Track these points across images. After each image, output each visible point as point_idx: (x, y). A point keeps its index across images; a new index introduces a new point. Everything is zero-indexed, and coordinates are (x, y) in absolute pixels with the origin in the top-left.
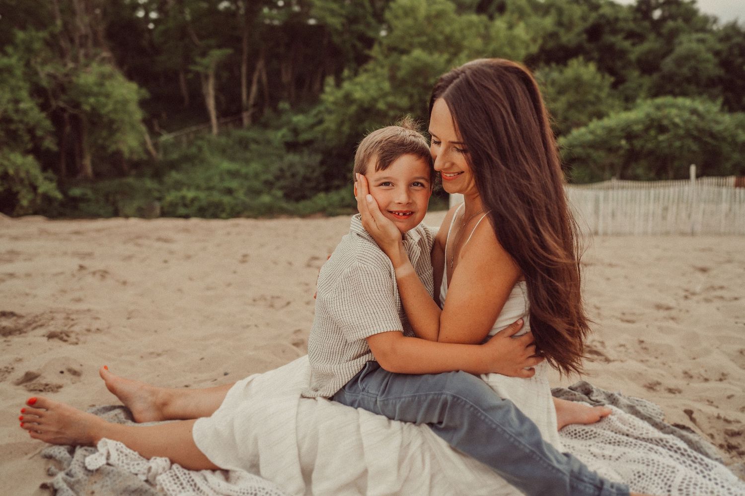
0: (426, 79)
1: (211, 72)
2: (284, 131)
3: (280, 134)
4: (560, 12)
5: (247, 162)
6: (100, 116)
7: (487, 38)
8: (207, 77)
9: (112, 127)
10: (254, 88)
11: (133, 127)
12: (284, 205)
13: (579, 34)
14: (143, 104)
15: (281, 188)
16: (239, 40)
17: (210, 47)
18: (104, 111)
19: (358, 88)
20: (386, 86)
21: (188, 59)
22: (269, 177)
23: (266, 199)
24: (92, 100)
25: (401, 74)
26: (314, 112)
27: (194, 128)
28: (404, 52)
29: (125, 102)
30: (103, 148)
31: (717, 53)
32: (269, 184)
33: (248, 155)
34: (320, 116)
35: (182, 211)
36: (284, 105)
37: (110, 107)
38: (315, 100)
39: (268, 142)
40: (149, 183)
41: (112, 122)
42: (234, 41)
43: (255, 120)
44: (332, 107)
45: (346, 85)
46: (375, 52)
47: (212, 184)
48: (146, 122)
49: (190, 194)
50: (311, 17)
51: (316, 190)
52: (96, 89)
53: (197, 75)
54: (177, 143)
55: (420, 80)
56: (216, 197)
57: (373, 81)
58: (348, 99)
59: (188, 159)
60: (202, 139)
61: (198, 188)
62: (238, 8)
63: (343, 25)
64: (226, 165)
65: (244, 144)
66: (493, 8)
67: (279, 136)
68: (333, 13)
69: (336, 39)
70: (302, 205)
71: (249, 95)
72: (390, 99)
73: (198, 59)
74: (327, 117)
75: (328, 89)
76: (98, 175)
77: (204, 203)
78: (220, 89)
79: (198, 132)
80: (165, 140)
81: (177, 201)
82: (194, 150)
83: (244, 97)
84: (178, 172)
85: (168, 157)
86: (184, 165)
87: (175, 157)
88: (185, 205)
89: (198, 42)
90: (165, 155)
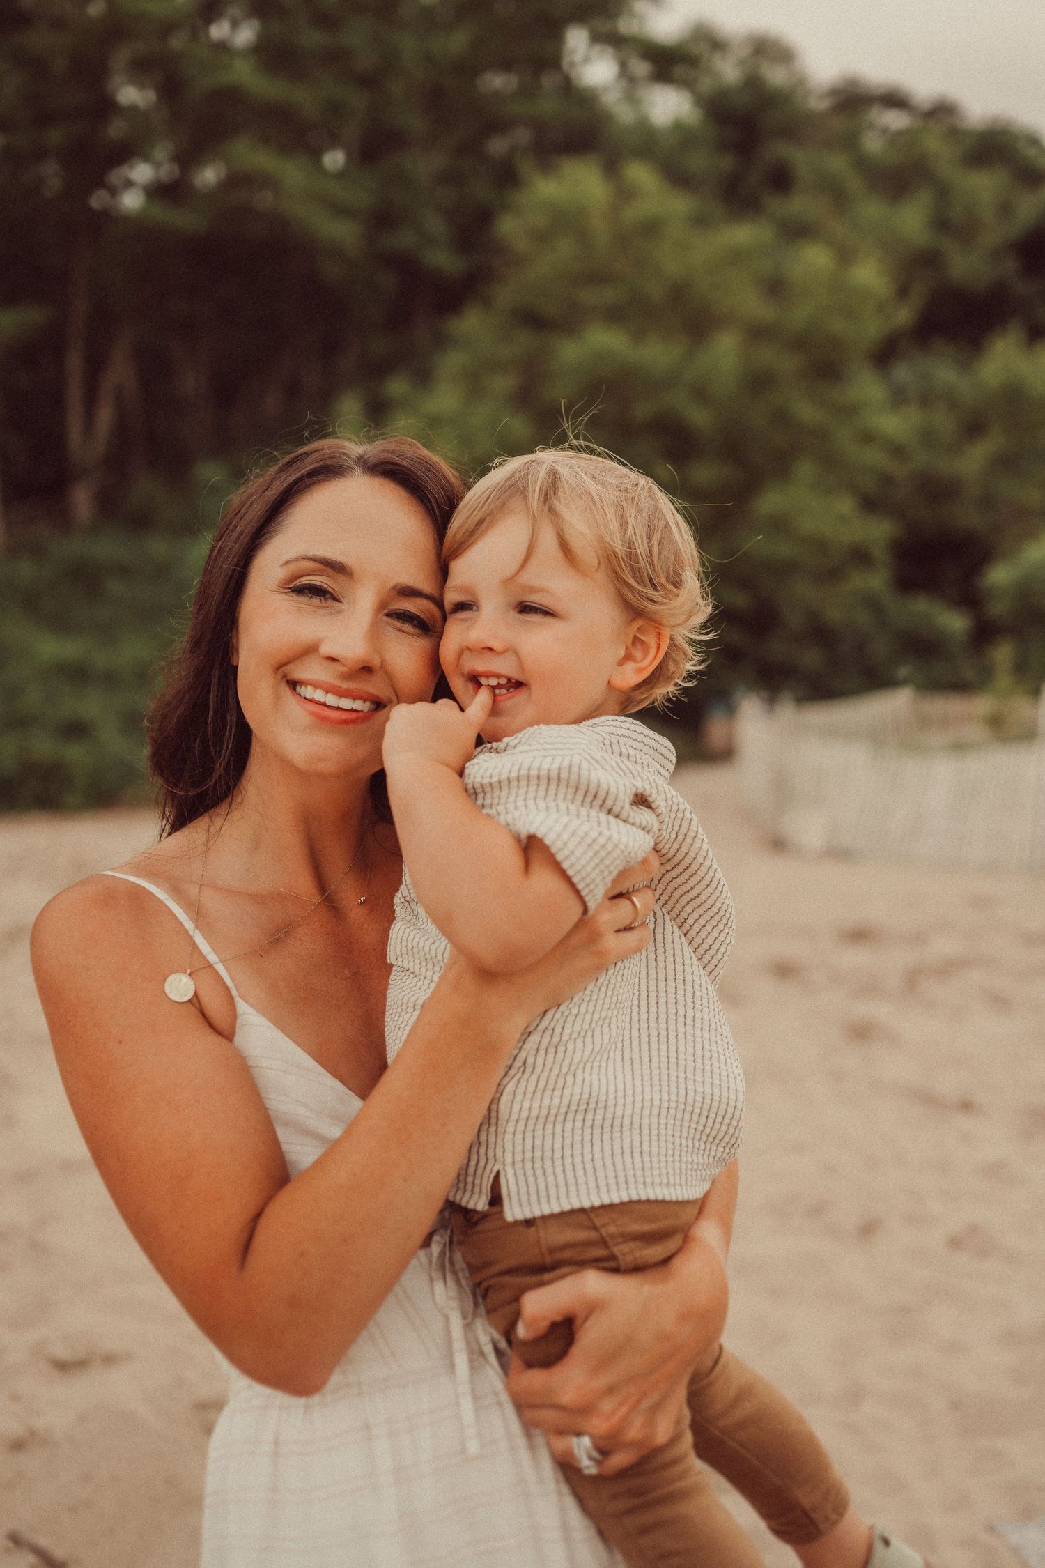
3: (199, 548)
4: (943, 192)
5: (108, 633)
10: (105, 416)
13: (995, 256)
16: (61, 279)
28: (558, 327)
33: (105, 612)
36: (208, 473)
43: (108, 504)
46: (469, 324)
47: (23, 708)
56: (43, 747)
64: (50, 647)
65: (86, 579)
66: (758, 179)
71: (89, 431)
83: (74, 440)
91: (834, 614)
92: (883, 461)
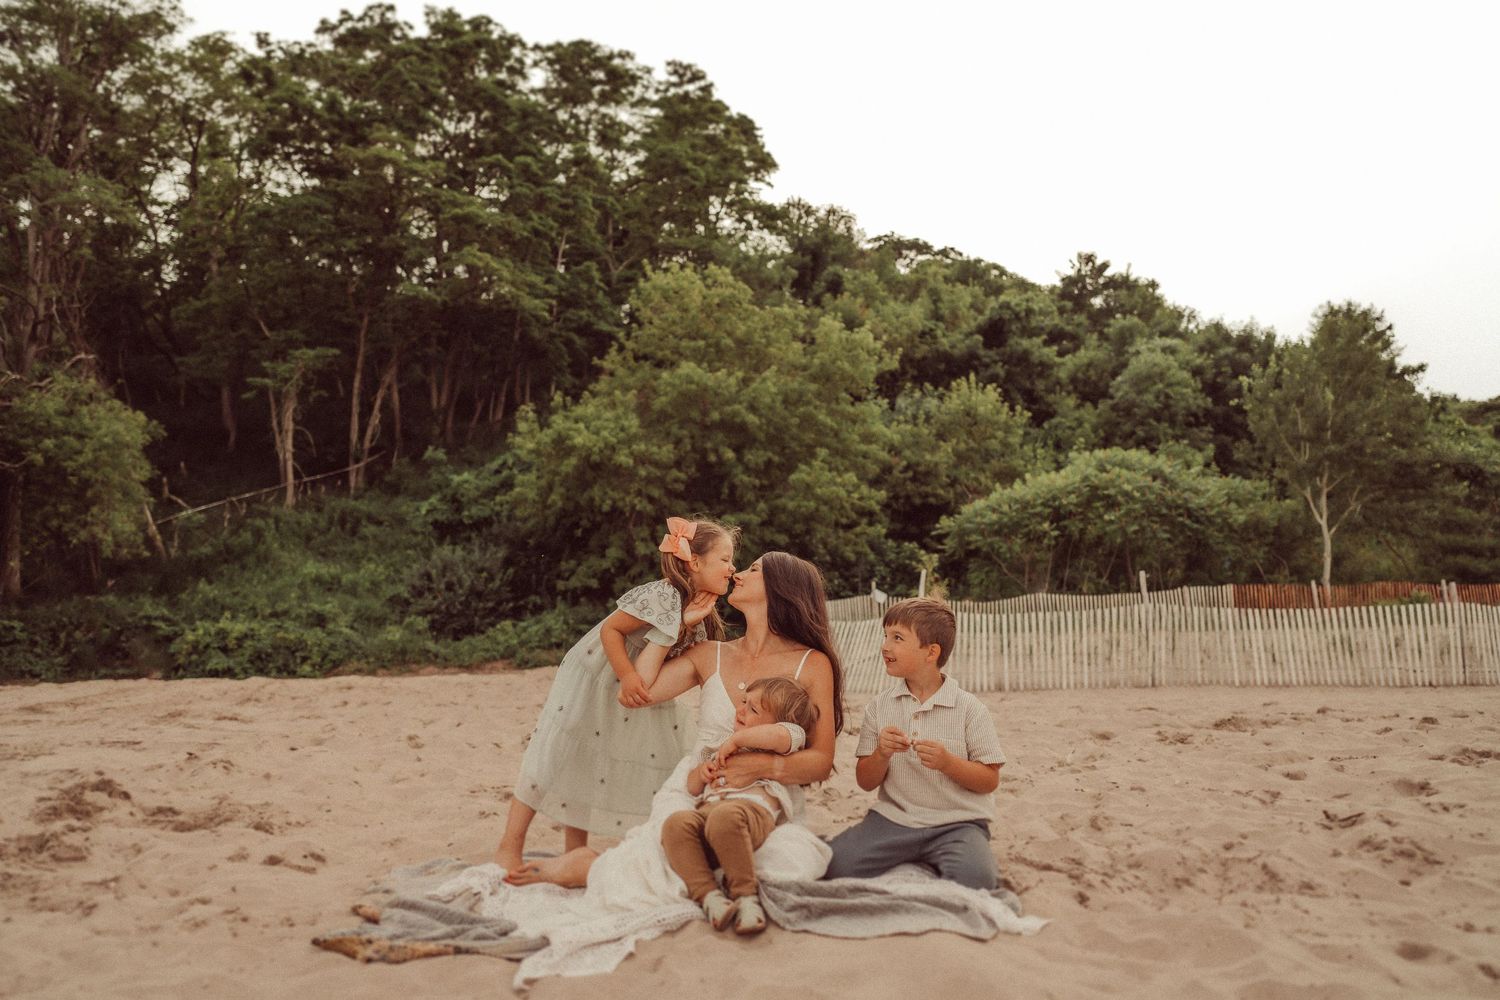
0: (705, 413)
1: (291, 389)
2: (434, 500)
3: (424, 507)
4: (936, 295)
5: (356, 560)
6: (61, 474)
7: (809, 341)
8: (281, 398)
9: (84, 496)
10: (375, 419)
11: (126, 493)
12: (431, 645)
13: (969, 335)
14: (150, 451)
15: (424, 613)
16: (351, 330)
17: (293, 344)
18: (70, 465)
19: (581, 426)
20: (633, 423)
21: (247, 364)
22: (403, 591)
23: (394, 634)
24: (49, 443)
25: (659, 403)
26: (495, 465)
27: (247, 495)
29: (120, 445)
30: (60, 537)
31: (1197, 372)
32: (400, 605)
33: (358, 546)
34: (505, 473)
35: (217, 661)
37: (88, 456)
38: (495, 445)
39: (400, 521)
40: (149, 607)
41: (86, 484)
42: (342, 334)
43: (372, 477)
44: (531, 458)
45: (558, 421)
46: (611, 360)
47: (281, 607)
48: (152, 485)
49: (239, 627)
51: (496, 615)
52: (58, 422)
53: (263, 391)
54: (213, 523)
55: (695, 414)
56: (292, 632)
57: (609, 414)
58: (562, 446)
59: (231, 554)
60: (264, 515)
61: (254, 613)
62: (348, 271)
63: (551, 310)
64: (312, 568)
65: (349, 525)
66: (819, 286)
67: (424, 509)
68: (533, 291)
69: (536, 333)
70: (464, 644)
71: (363, 432)
72: (640, 447)
73: (266, 364)
74: (518, 476)
75: (522, 426)
76: (32, 590)
77: (266, 644)
78: (305, 420)
79: (255, 500)
80: (189, 518)
81: (208, 639)
82: (247, 536)
83: (354, 436)
84: (210, 582)
85: (191, 552)
86: (224, 568)
87: (206, 550)
88: (225, 650)
89: (267, 333)
90: (183, 548)
92: (884, 455)
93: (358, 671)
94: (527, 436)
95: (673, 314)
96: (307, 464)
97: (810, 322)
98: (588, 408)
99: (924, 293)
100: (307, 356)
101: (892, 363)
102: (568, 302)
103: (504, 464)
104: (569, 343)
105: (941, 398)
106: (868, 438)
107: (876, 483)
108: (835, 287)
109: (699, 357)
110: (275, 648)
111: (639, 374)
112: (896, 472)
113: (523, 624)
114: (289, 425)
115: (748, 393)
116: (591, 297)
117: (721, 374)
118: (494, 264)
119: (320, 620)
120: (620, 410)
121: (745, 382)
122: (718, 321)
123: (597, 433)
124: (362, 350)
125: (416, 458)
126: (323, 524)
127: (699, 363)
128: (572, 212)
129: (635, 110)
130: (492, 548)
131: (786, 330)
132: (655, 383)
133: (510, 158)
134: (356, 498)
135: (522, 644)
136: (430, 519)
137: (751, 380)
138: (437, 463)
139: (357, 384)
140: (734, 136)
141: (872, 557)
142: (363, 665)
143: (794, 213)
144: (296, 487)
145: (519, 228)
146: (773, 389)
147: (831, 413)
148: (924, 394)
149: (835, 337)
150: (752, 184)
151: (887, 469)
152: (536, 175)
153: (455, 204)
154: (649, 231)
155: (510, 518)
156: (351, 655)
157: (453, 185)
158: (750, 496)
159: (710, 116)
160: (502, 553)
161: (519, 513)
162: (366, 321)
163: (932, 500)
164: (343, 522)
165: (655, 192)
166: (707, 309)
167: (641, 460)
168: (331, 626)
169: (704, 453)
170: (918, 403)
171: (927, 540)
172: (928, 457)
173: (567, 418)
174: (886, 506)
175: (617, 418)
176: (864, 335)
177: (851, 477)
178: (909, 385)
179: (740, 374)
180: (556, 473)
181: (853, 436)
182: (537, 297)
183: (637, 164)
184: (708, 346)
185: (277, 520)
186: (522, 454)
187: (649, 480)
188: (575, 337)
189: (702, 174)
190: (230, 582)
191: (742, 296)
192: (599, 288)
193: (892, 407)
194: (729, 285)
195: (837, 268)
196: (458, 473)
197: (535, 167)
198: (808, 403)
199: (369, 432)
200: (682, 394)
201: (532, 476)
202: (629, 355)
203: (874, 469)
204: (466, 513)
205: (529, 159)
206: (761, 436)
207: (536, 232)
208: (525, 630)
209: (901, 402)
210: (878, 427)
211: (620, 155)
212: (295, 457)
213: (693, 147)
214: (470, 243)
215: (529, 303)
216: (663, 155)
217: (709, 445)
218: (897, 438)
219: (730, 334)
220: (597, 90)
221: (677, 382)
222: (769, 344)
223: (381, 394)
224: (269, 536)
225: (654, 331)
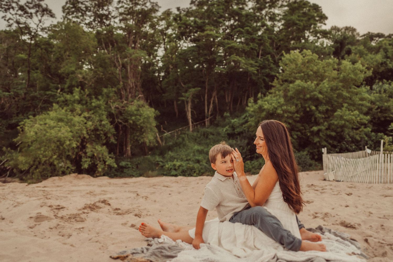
0: (305, 96)
1: (189, 100)
2: (227, 127)
4: (386, 51)
6: (137, 125)
8: (187, 102)
9: (141, 130)
10: (211, 106)
11: (151, 129)
14: (156, 118)
16: (204, 82)
17: (190, 88)
18: (138, 123)
19: (266, 103)
20: (282, 100)
21: (179, 94)
24: (133, 118)
25: (290, 94)
26: (243, 117)
27: (180, 129)
28: (292, 82)
29: (148, 118)
30: (137, 140)
33: (208, 141)
34: (246, 118)
35: (174, 172)
36: (227, 114)
37: (142, 120)
38: (243, 111)
39: (219, 134)
40: (158, 158)
41: (142, 128)
42: (201, 84)
43: (211, 122)
44: (253, 113)
45: (260, 102)
46: (275, 83)
47: (189, 158)
48: (157, 127)
49: (178, 164)
50: (240, 68)
52: (135, 112)
53: (183, 101)
54: (172, 137)
55: (301, 96)
56: (191, 165)
57: (274, 99)
58: (261, 109)
59: (177, 145)
60: (184, 134)
61: (182, 160)
62: (203, 67)
63: (257, 70)
64: (196, 147)
65: (206, 135)
66: (343, 53)
67: (224, 130)
68: (252, 65)
69: (254, 78)
71: (208, 110)
72: (285, 107)
73: (183, 94)
74: (250, 119)
75: (250, 104)
76: (133, 155)
77: (185, 168)
78: (194, 108)
79: (183, 130)
80: (166, 135)
81: (171, 167)
82: (180, 140)
83: (206, 111)
84: (172, 152)
85: (167, 144)
86: (175, 148)
87: (171, 143)
88: (175, 170)
89: (183, 86)
90: (166, 143)
91: (358, 138)
92: (369, 105)
93: (208, 175)
94: (251, 107)
95: (293, 66)
96: (195, 120)
97: (339, 64)
98: (268, 98)
99: (381, 50)
100: (193, 90)
101: (370, 73)
102: (263, 67)
103: (246, 116)
104: (264, 80)
105: (390, 84)
106: (362, 99)
107: (366, 114)
108: (349, 52)
109: (302, 79)
110: (188, 169)
111: (284, 86)
112: (374, 110)
113: (253, 162)
114: (190, 110)
115: (319, 88)
116: (269, 65)
117: (309, 83)
118: (240, 59)
119: (198, 161)
120: (278, 97)
121: (318, 85)
122: (308, 67)
123: (271, 104)
124: (207, 87)
125: (222, 116)
126: (199, 135)
127: (302, 81)
128: (262, 41)
129: (280, 9)
130: (243, 140)
131: (331, 67)
132: (288, 88)
133: (243, 29)
134: (207, 128)
135: (253, 168)
136: (226, 133)
137: (320, 84)
138: (227, 117)
139: (206, 97)
140: (311, 11)
141: (366, 138)
142: (209, 173)
143: (333, 32)
144: (192, 126)
145: (247, 48)
146: (327, 86)
147: (348, 92)
148: (383, 83)
149: (348, 67)
150: (319, 25)
151: (370, 109)
152: (250, 32)
153: (228, 44)
154: (287, 44)
155: (248, 131)
156: (206, 171)
157: (228, 39)
158: (322, 121)
159: (303, 6)
160: (246, 141)
161: (250, 130)
162: (207, 79)
163: (388, 118)
164: (204, 135)
165: (288, 32)
166: (303, 64)
167: (285, 111)
168: (201, 163)
169: (305, 108)
170: (381, 87)
171: (387, 132)
172: (386, 104)
173: (262, 101)
174: (370, 122)
175: (277, 100)
176: (359, 65)
177: (356, 112)
178: (377, 81)
179: (315, 82)
180: (260, 117)
181: (356, 99)
182: (253, 67)
183: (282, 25)
184: (305, 75)
185: (188, 135)
186: (250, 112)
187: (288, 117)
188: (265, 78)
189: (302, 24)
190: (177, 152)
191: (314, 58)
192: (271, 62)
193: (371, 89)
194: (310, 55)
195: (349, 46)
196: (234, 119)
197: (250, 30)
198: (340, 89)
199: (210, 110)
200: (297, 90)
201: (253, 119)
202: (280, 81)
203: (365, 109)
204: (236, 130)
205: (248, 28)
206: (324, 101)
207: (252, 49)
208: (253, 163)
209: (374, 87)
210: (366, 95)
211: (276, 23)
212: (192, 118)
213: (299, 16)
214: (233, 54)
215: (251, 69)
216: (289, 20)
217: (307, 105)
218: (373, 99)
219: (312, 70)
220: (267, 5)
221: (295, 87)
222: (325, 72)
223: (212, 99)
224: (186, 139)
225: (288, 72)
